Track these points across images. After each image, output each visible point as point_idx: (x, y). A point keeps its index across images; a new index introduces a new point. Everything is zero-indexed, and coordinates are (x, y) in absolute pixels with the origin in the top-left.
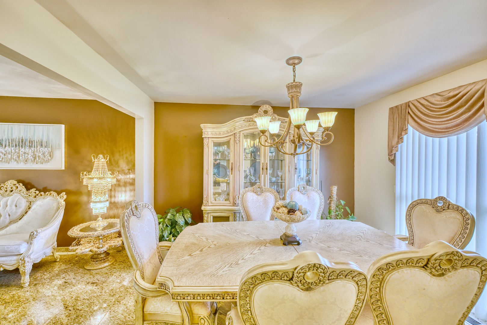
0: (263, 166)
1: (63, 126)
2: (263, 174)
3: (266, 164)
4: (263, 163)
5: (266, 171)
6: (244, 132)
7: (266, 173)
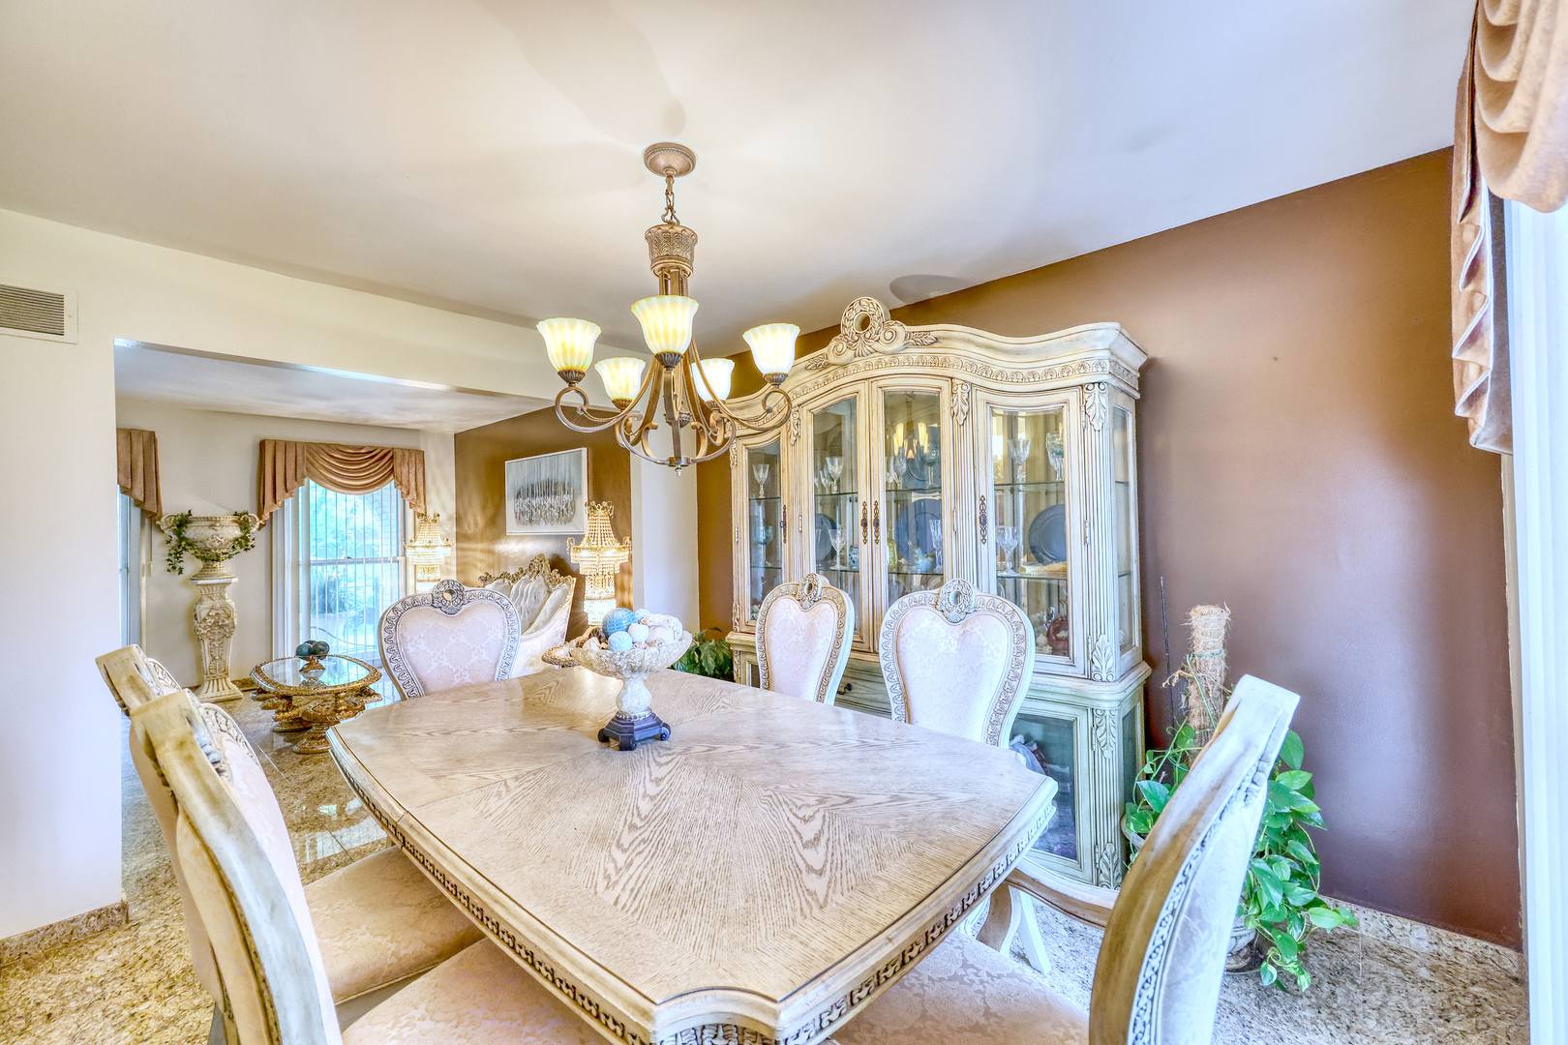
0: (865, 514)
1: (584, 450)
2: (865, 541)
3: (874, 507)
4: (865, 504)
5: (874, 530)
6: (811, 406)
7: (874, 539)
